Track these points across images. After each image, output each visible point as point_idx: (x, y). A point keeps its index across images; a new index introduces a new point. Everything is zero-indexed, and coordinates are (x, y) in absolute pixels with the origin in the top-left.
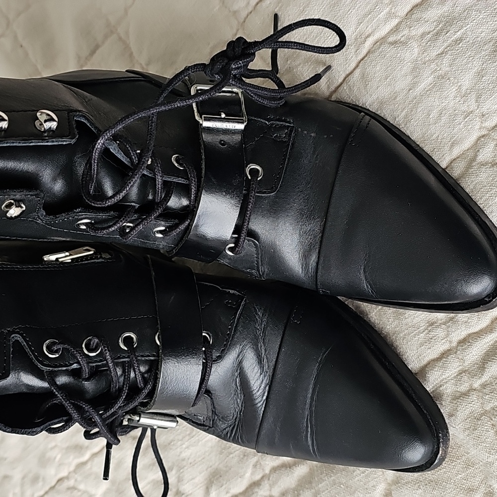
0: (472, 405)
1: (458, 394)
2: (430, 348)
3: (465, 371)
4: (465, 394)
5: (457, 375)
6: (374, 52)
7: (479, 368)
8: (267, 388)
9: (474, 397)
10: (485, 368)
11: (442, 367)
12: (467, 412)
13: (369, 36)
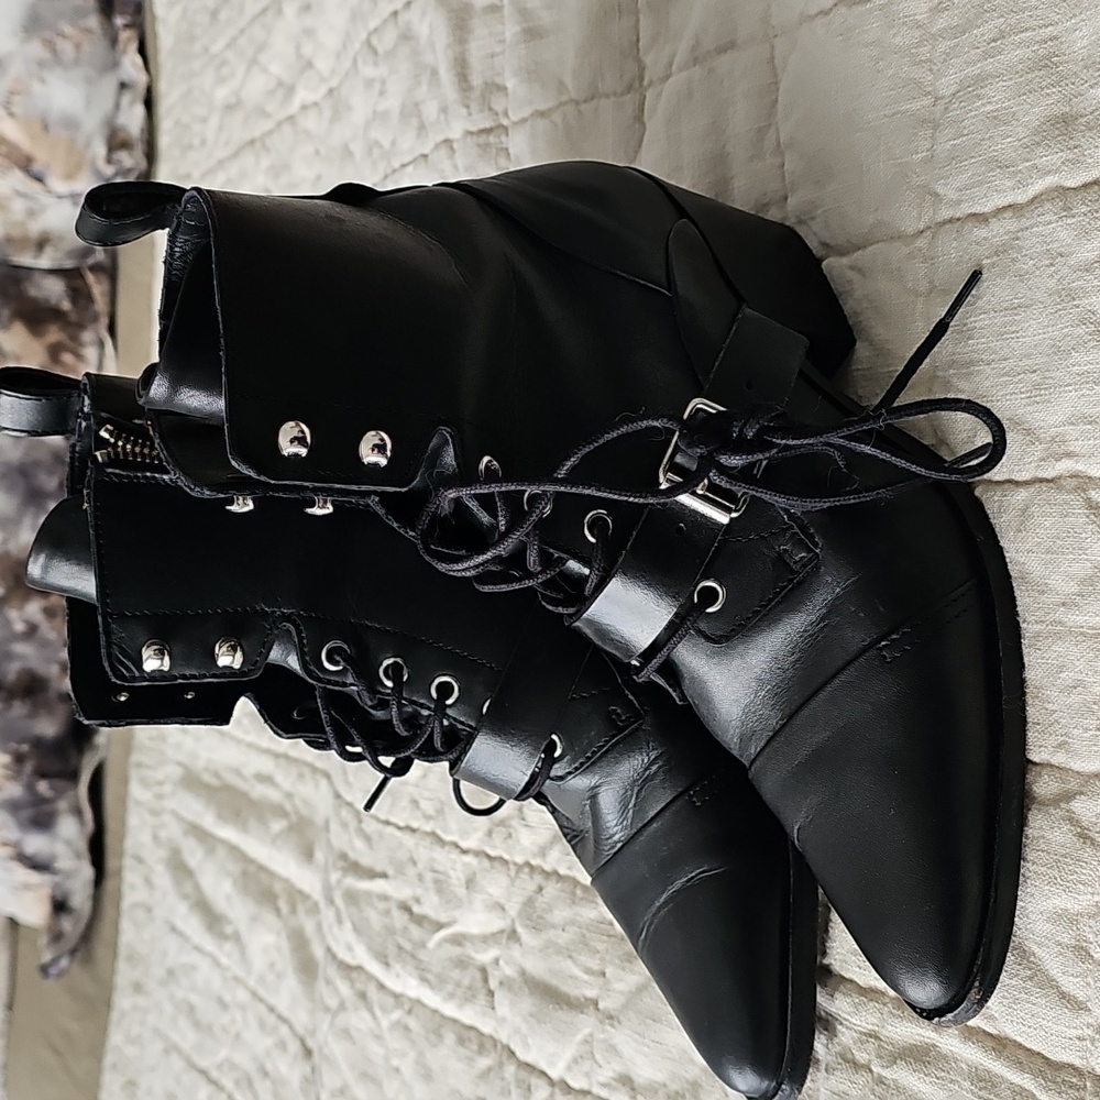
0: (852, 1085)
1: (849, 1056)
2: (860, 968)
3: (877, 1038)
4: (856, 1066)
5: (865, 1034)
6: (1060, 488)
7: (891, 1054)
8: (619, 845)
9: (862, 1078)
10: (895, 1063)
11: (856, 1006)
12: (842, 1087)
13: (1069, 455)
